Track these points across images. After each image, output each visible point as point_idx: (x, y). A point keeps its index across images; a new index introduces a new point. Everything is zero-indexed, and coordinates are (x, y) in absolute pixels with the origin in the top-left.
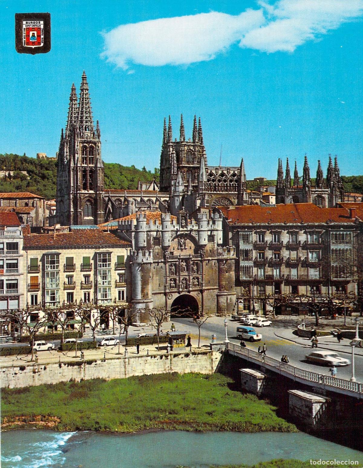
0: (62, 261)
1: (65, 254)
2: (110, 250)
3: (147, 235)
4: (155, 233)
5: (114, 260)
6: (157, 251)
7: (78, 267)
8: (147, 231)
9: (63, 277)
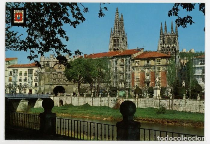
0: (19, 72)
1: (20, 70)
2: (33, 68)
3: (44, 63)
4: (47, 62)
5: (34, 72)
6: (47, 69)
7: (23, 74)
8: (44, 61)
9: (19, 78)
